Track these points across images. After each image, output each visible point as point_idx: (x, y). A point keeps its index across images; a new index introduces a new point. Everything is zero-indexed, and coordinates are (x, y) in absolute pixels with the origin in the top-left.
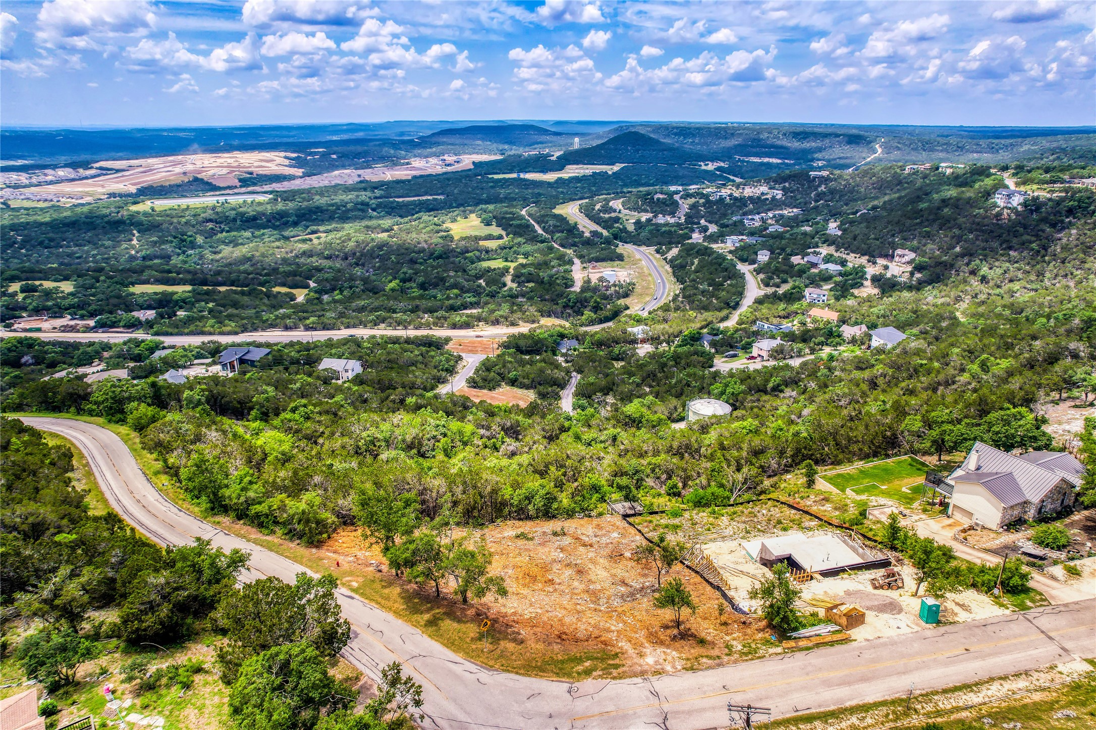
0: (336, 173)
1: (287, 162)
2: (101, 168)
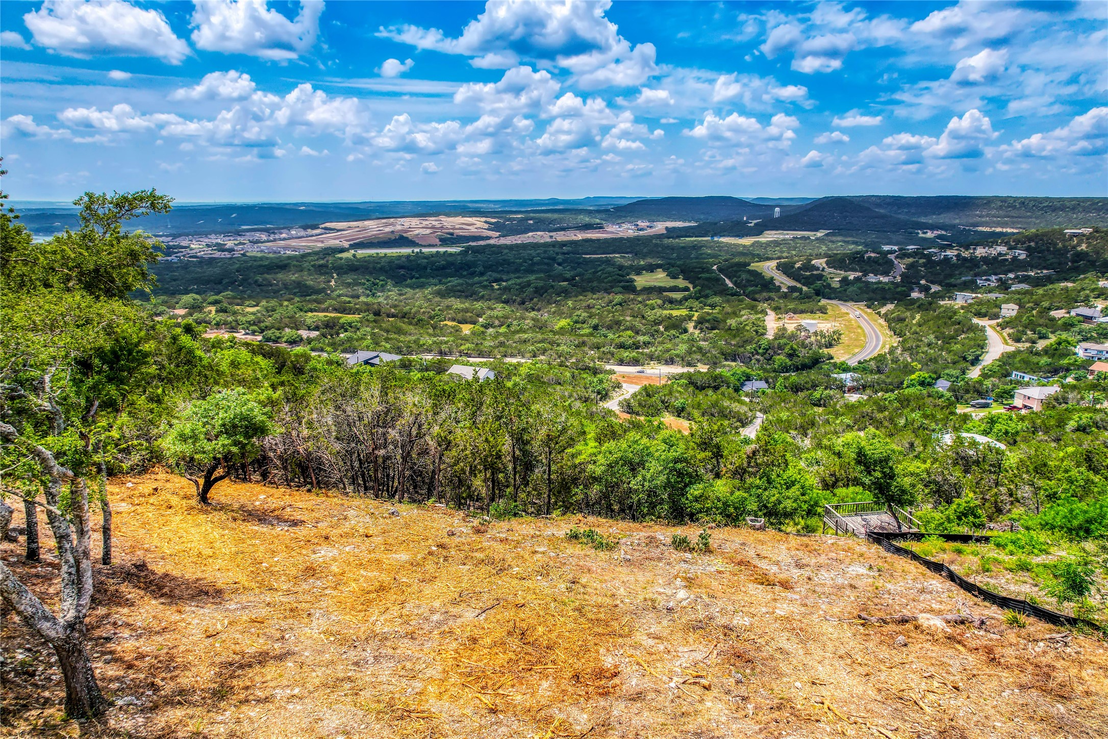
0: (530, 234)
1: (486, 226)
2: (326, 229)
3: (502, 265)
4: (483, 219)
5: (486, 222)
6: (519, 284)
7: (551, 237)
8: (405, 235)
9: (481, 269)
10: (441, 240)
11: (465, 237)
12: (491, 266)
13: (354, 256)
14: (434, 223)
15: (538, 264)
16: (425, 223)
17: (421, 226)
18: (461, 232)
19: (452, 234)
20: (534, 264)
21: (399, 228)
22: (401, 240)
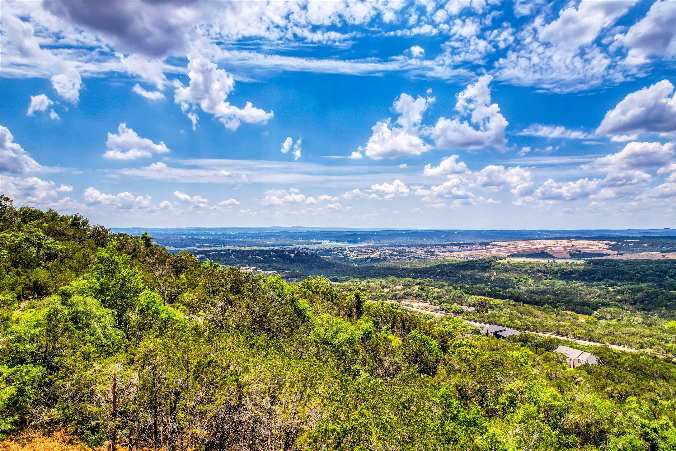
0: (644, 253)
1: (607, 247)
2: (494, 245)
3: (617, 274)
4: (605, 242)
5: (607, 244)
6: (632, 289)
7: (664, 256)
8: (545, 251)
9: (600, 276)
10: (571, 255)
11: (589, 253)
12: (608, 274)
13: (508, 262)
14: (566, 243)
15: (650, 275)
16: (560, 243)
17: (557, 245)
18: (586, 251)
19: (579, 251)
20: (646, 275)
21: (542, 246)
22: (543, 254)
